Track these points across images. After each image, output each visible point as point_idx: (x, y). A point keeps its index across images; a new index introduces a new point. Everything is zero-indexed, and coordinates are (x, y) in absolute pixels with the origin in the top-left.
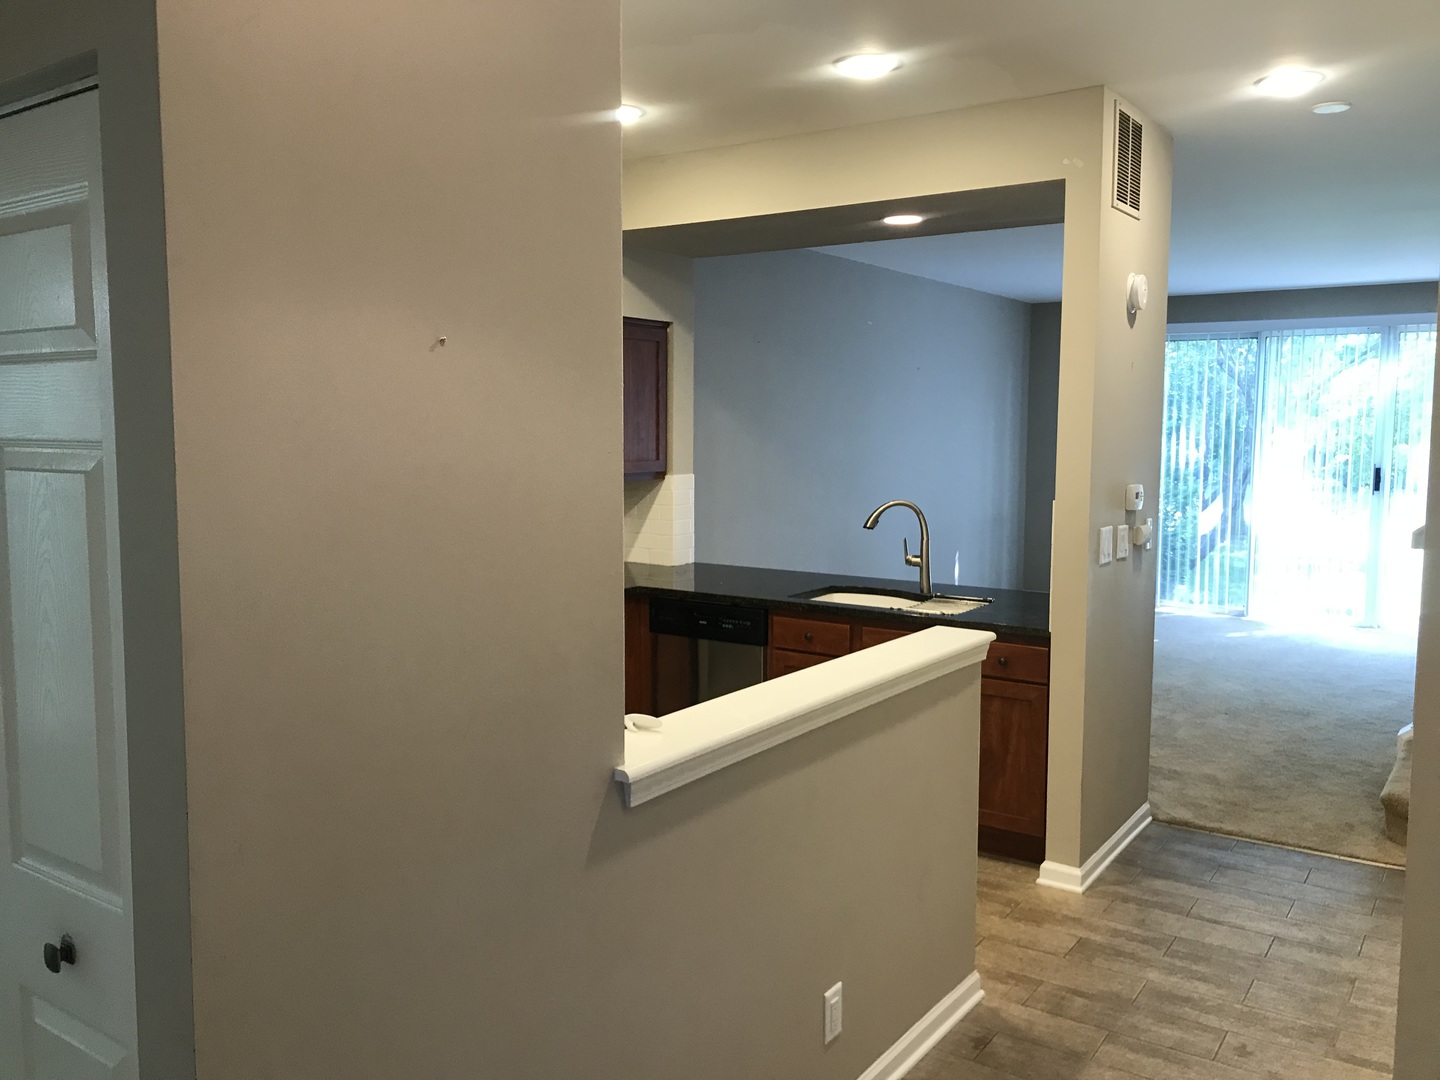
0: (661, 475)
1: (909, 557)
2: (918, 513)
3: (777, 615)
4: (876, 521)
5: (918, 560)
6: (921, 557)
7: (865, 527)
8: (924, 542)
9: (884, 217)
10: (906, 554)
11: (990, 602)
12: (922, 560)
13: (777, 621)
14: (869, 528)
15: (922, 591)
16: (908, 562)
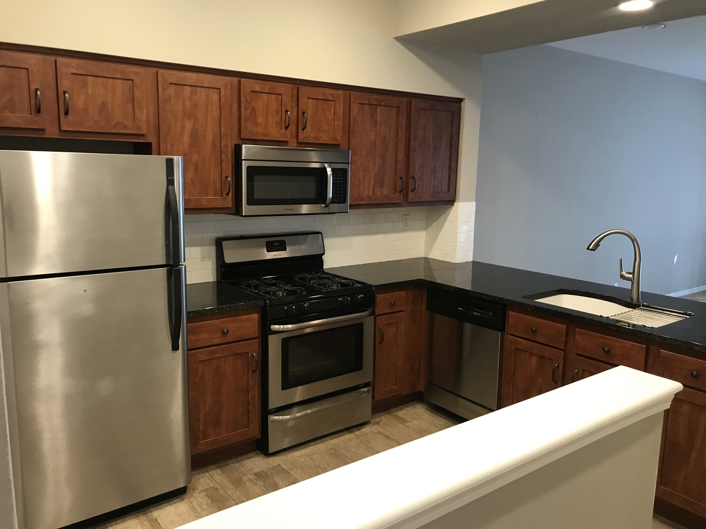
0: (451, 202)
1: (624, 273)
2: (633, 240)
3: (513, 311)
4: (597, 245)
5: (631, 276)
6: (633, 273)
7: (588, 249)
8: (637, 262)
9: (617, 4)
10: (621, 270)
11: (689, 315)
12: (633, 276)
13: (513, 316)
14: (591, 250)
15: (632, 300)
16: (622, 277)
